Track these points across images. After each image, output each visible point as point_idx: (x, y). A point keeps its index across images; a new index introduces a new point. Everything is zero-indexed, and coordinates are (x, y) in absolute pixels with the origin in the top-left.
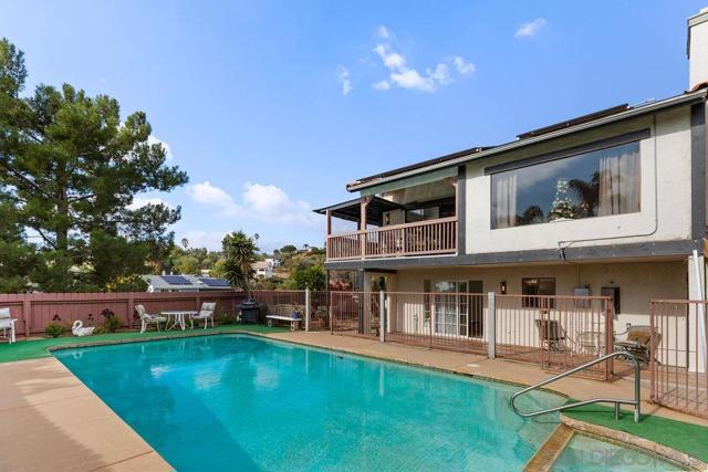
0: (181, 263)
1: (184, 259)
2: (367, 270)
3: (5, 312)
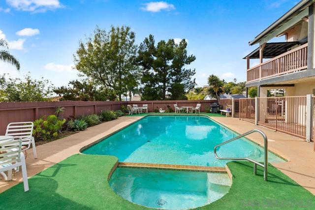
0: (233, 90)
1: (235, 88)
2: (262, 86)
3: (147, 105)
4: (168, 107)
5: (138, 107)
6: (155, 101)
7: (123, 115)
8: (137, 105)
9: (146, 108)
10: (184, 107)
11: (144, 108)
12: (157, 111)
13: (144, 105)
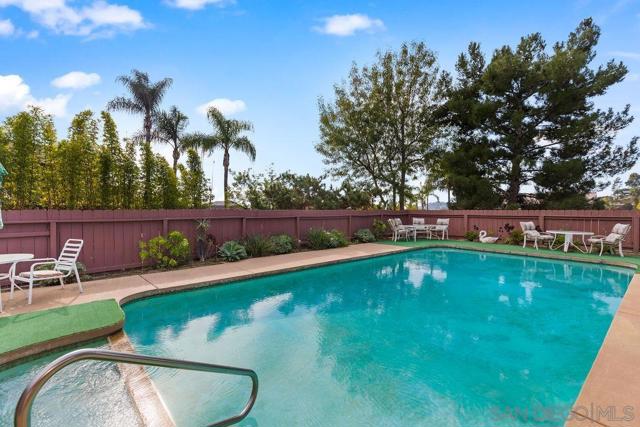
3: (446, 221)
4: (508, 228)
5: (426, 223)
6: (472, 212)
7: (370, 241)
8: (422, 220)
9: (444, 228)
10: (555, 232)
11: (438, 228)
12: (474, 238)
13: (439, 220)
